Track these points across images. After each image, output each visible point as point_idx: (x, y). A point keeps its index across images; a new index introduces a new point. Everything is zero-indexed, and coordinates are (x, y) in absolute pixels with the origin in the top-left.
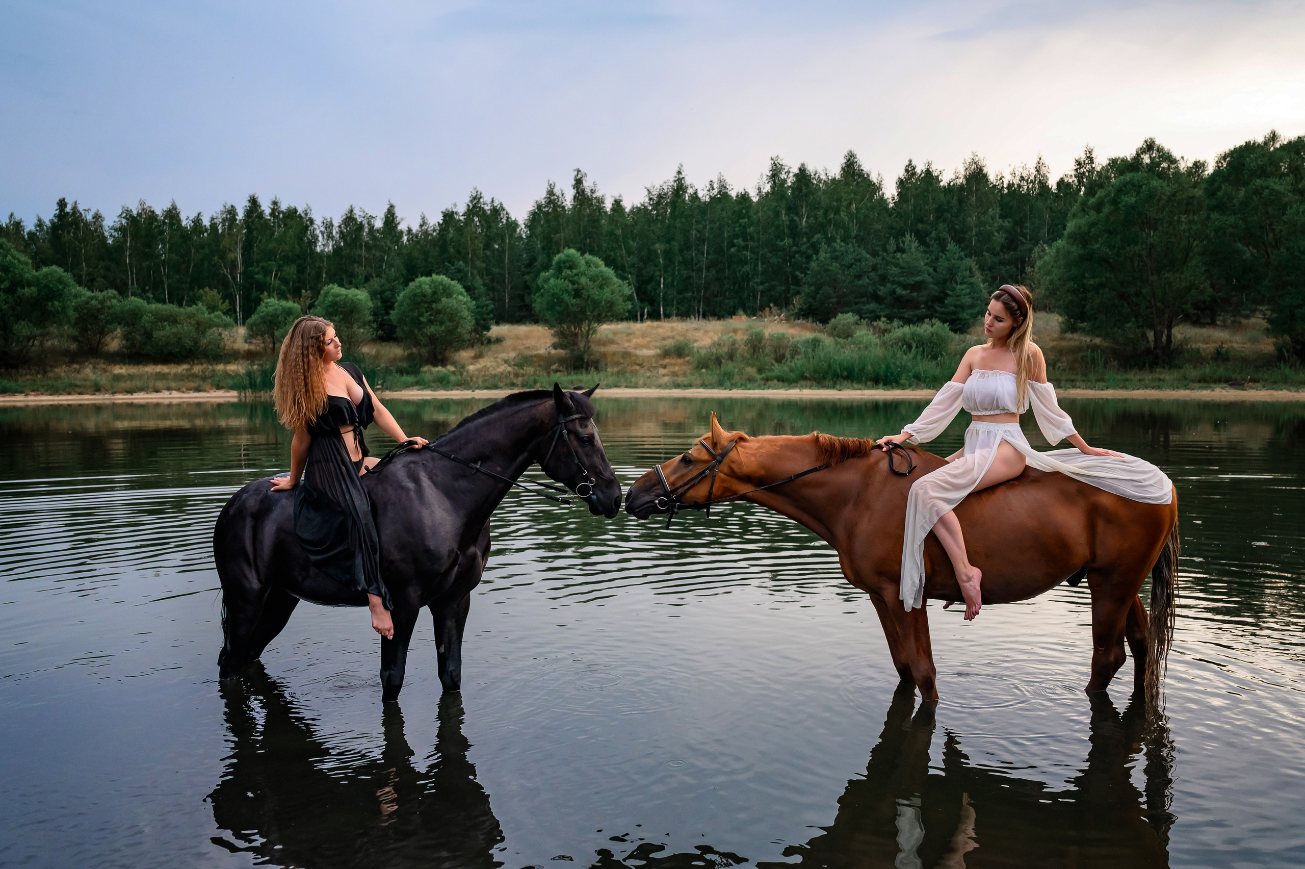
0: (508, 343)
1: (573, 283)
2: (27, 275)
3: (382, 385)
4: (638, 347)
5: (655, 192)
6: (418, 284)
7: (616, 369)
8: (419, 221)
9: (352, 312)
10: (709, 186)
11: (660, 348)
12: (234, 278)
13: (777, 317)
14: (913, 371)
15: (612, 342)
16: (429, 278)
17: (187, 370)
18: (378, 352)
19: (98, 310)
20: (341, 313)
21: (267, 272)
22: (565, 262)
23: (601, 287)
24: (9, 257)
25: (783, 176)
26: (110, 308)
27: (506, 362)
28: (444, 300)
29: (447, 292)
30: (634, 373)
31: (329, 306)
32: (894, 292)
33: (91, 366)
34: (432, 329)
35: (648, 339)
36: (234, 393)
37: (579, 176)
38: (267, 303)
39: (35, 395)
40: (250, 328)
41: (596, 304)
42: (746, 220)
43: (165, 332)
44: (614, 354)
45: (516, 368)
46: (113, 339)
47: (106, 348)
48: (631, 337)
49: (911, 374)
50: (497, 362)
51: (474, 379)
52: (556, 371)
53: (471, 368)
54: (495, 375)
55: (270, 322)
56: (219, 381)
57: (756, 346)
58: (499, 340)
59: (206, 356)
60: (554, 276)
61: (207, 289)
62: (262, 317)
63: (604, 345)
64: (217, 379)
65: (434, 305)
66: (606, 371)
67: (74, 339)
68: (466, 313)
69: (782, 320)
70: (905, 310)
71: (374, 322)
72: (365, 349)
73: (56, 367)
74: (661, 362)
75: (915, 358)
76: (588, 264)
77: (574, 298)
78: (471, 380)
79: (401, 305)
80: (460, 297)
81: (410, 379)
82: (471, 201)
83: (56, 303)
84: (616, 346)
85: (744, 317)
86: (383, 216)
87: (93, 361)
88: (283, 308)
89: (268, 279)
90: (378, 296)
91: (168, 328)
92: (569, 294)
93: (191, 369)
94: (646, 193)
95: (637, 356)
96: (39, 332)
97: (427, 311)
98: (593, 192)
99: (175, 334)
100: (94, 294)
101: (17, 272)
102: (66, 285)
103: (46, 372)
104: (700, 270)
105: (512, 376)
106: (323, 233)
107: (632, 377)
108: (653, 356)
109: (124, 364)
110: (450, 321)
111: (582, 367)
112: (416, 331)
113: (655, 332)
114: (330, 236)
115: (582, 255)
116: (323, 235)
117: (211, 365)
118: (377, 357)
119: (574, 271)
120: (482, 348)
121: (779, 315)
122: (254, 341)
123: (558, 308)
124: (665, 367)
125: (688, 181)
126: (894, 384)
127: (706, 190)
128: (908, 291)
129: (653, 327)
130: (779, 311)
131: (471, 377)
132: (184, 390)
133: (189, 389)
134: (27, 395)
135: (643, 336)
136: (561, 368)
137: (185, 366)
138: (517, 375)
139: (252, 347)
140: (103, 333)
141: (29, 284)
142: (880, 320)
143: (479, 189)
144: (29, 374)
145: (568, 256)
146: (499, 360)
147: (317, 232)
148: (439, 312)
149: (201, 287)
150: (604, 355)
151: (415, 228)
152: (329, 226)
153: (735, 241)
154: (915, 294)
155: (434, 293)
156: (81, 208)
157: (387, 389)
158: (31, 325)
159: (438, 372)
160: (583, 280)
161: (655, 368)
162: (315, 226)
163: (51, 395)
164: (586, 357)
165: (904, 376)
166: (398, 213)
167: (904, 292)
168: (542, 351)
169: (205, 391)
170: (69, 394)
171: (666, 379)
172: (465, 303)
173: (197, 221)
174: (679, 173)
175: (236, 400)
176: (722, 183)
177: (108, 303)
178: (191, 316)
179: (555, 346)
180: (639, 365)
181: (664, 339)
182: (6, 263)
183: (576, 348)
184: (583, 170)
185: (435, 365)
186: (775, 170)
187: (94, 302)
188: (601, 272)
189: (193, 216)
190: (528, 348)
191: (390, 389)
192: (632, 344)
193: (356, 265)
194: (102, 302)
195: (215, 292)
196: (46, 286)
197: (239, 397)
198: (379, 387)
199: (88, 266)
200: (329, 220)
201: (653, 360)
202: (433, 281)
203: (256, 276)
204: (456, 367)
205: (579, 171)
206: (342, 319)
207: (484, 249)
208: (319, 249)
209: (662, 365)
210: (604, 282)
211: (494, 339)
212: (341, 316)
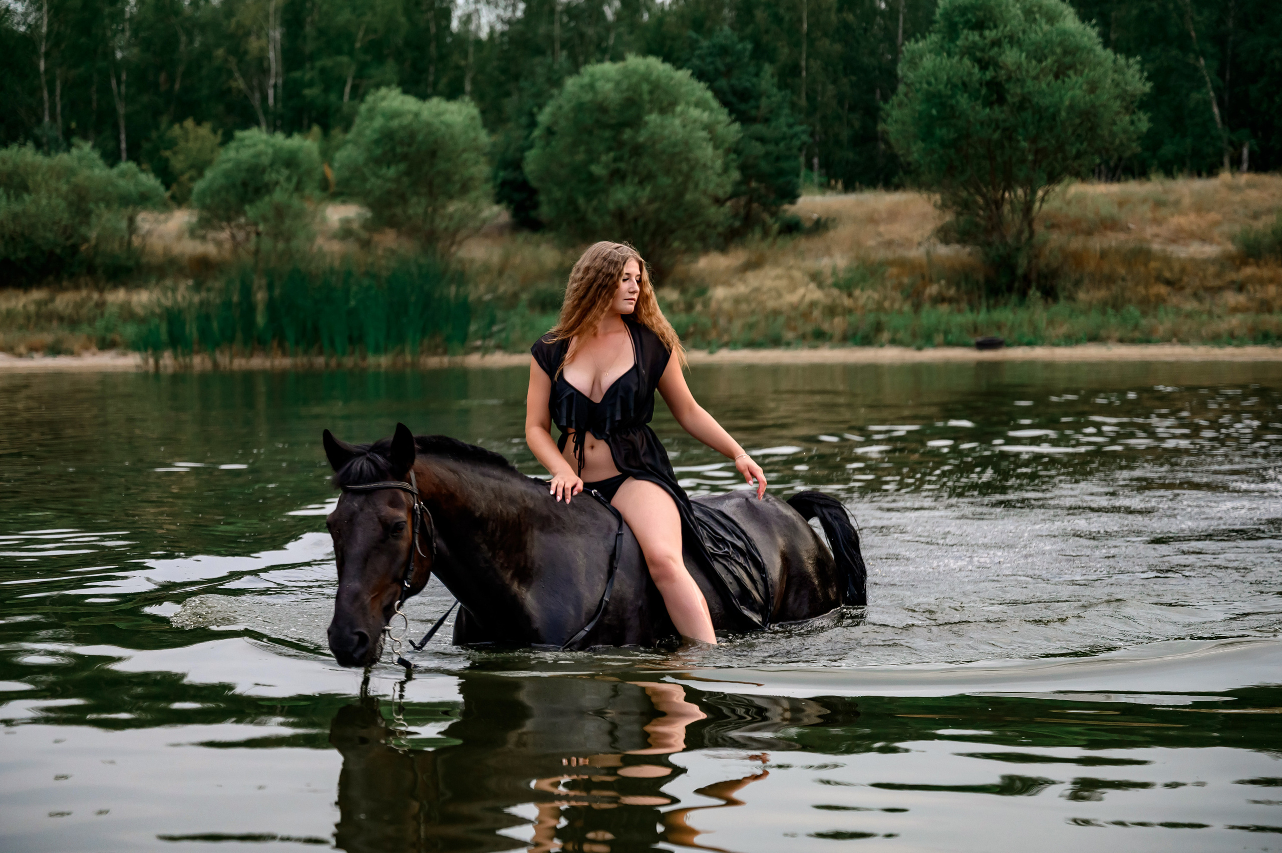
0: (843, 232)
1: (984, 65)
4: (1180, 236)
6: (586, 80)
7: (1100, 294)
9: (433, 154)
11: (1232, 238)
12: (265, 98)
15: (1109, 224)
16: (619, 65)
17: (39, 304)
18: (508, 257)
20: (405, 157)
23: (1060, 73)
27: (816, 277)
28: (653, 118)
29: (663, 99)
30: (1149, 305)
31: (378, 142)
34: (620, 195)
35: (1214, 216)
36: (134, 357)
38: (242, 140)
41: (1046, 119)
44: (1104, 254)
45: (835, 292)
48: (1163, 212)
50: (791, 278)
51: (722, 322)
52: (940, 299)
53: (721, 293)
54: (776, 313)
55: (245, 184)
56: (107, 329)
58: (820, 226)
59: (91, 270)
60: (938, 50)
61: (189, 123)
63: (1089, 233)
64: (102, 323)
65: (627, 134)
66: (1071, 298)
68: (707, 153)
74: (1233, 276)
77: (991, 104)
78: (715, 324)
80: (695, 113)
84: (1122, 236)
88: (277, 152)
89: (333, 97)
92: (974, 96)
93: (52, 300)
95: (1167, 260)
97: (610, 149)
99: (18, 215)
105: (816, 313)
107: (1144, 314)
108: (1215, 260)
110: (667, 172)
111: (1010, 289)
113: (1237, 198)
117: (99, 290)
119: (990, 34)
120: (764, 246)
122: (211, 235)
123: (941, 132)
124: (1240, 288)
129: (1232, 188)
131: (715, 317)
132: (22, 349)
133: (33, 349)
135: (1200, 208)
136: (952, 292)
137: (37, 295)
138: (831, 311)
139: (210, 249)
146: (797, 274)
148: (637, 150)
149: (179, 118)
150: (1077, 258)
155: (629, 103)
160: (1011, 57)
161: (1216, 290)
164: (1022, 263)
168: (916, 254)
169: (70, 353)
171: (1235, 321)
172: (708, 128)
175: (136, 372)
180: (1169, 283)
181: (1256, 216)
183: (995, 237)
188: (1064, 33)
190: (889, 244)
192: (1163, 231)
197: (143, 366)
201: (1213, 270)
202: (626, 72)
203: (307, 92)
204: (683, 291)
206: (408, 173)
207: (840, 10)
208: (455, 25)
209: (1233, 282)
210: (1068, 60)
211: (808, 225)
212: (402, 167)
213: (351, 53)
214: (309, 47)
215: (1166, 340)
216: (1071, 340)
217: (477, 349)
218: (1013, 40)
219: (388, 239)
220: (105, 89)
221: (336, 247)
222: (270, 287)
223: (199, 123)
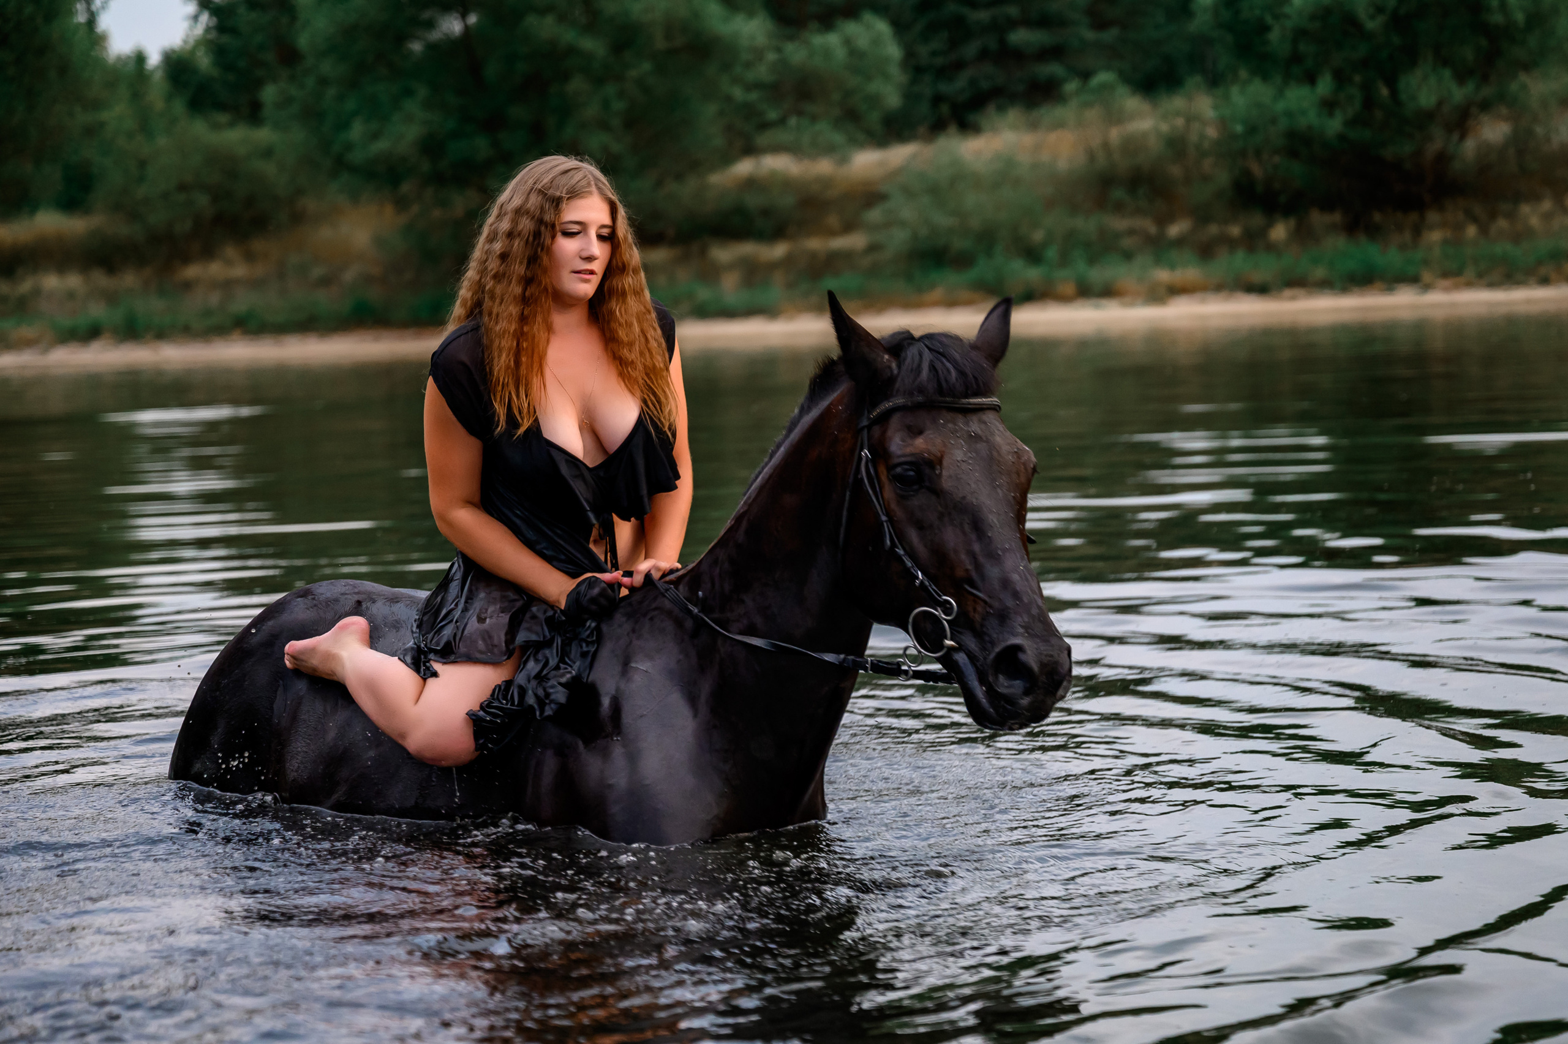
39: (1447, 290)
103: (1493, 215)
134: (1427, 287)
163: (1492, 285)
170: (1545, 281)
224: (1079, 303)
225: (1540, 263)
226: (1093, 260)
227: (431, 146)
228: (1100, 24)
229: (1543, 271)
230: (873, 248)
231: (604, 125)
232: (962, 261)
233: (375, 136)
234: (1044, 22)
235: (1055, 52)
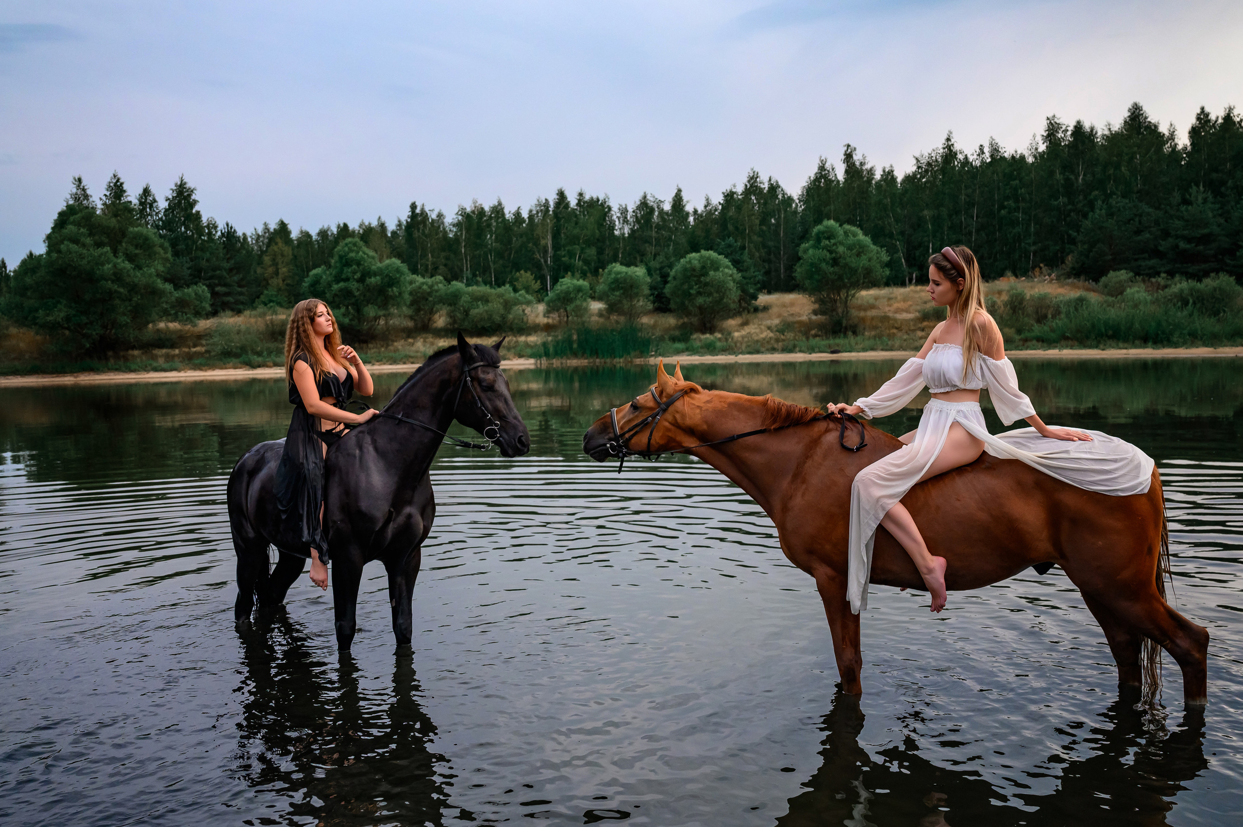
0: (774, 310)
1: (831, 252)
2: (374, 267)
3: (656, 352)
4: (898, 310)
5: (924, 161)
6: (688, 260)
7: (873, 333)
8: (704, 202)
9: (631, 286)
10: (978, 151)
11: (919, 312)
12: (546, 262)
13: (1047, 277)
14: (1188, 328)
15: (872, 307)
16: (698, 254)
18: (656, 322)
19: (429, 294)
20: (622, 288)
21: (571, 255)
22: (823, 233)
23: (858, 255)
24: (361, 253)
25: (1060, 135)
26: (437, 291)
27: (769, 328)
28: (712, 273)
29: (716, 266)
30: (891, 337)
31: (612, 283)
32: (1177, 246)
33: (422, 340)
34: (700, 300)
35: (910, 303)
36: (532, 361)
37: (849, 150)
38: (562, 282)
39: (379, 365)
40: (548, 304)
41: (853, 271)
42: (1017, 182)
43: (479, 310)
44: (872, 318)
45: (778, 333)
46: (440, 317)
47: (435, 325)
48: (892, 302)
49: (1185, 332)
50: (761, 329)
51: (738, 345)
52: (816, 336)
53: (736, 334)
54: (757, 341)
55: (564, 298)
56: (520, 351)
57: (1016, 306)
58: (766, 308)
59: (511, 329)
60: (815, 247)
61: (522, 272)
62: (558, 295)
63: (865, 310)
64: (518, 349)
65: (702, 279)
66: (863, 335)
67: (411, 318)
68: (731, 284)
69: (1052, 280)
70: (1189, 265)
71: (650, 296)
72: (645, 320)
73: (396, 341)
74: (920, 325)
75: (1191, 315)
76: (846, 233)
77: (833, 266)
78: (736, 346)
79: (674, 278)
80: (726, 270)
81: (680, 346)
82: (749, 181)
83: (395, 289)
84: (877, 311)
85: (1012, 279)
86: (671, 200)
87: (424, 336)
88: (575, 286)
89: (573, 261)
90: (658, 272)
91: (481, 306)
92: (827, 263)
94: (915, 162)
95: (895, 320)
96: (381, 313)
97: (696, 284)
98: (862, 164)
99: (487, 311)
100: (425, 280)
101: (366, 265)
102: (402, 274)
103: (388, 345)
104: (970, 233)
105: (772, 342)
106: (619, 218)
107: (889, 340)
108: (912, 320)
109: (447, 338)
110: (717, 292)
111: (840, 331)
112: (687, 302)
113: (917, 296)
114: (626, 221)
115: (841, 225)
116: (619, 220)
117: (516, 337)
118: (654, 327)
119: (832, 241)
120: (748, 316)
121: (1050, 275)
122: (551, 315)
123: (816, 277)
124: (922, 329)
125: (957, 147)
126: (1165, 343)
127: (975, 154)
128: (1193, 245)
129: (916, 292)
130: (1049, 271)
131: (736, 343)
134: (373, 365)
135: (905, 300)
136: (820, 333)
138: (777, 340)
139: (550, 321)
140: (432, 312)
141: (375, 275)
142: (1159, 276)
143: (756, 170)
144: (376, 348)
145: (827, 227)
146: (763, 327)
147: (614, 217)
148: (706, 284)
149: (518, 270)
150: (863, 320)
151: (700, 209)
152: (624, 211)
153: (1006, 203)
154: (1201, 248)
155: (703, 267)
156: (427, 209)
157: (660, 355)
158: (376, 307)
159: (707, 338)
160: (841, 249)
161: (914, 331)
162: (612, 212)
163: (391, 364)
164: (844, 322)
165: (1177, 334)
166: (685, 196)
167: (1188, 246)
168: (804, 318)
169: (509, 359)
170: (404, 363)
172: (731, 276)
173: (518, 214)
174: (948, 140)
175: (532, 367)
176: (994, 147)
177: (436, 287)
178: (500, 296)
179: (815, 312)
180: (897, 328)
181: (925, 303)
182: (358, 258)
183: (834, 313)
184: (853, 145)
185: (704, 333)
186: (1052, 129)
187: (425, 287)
188: (859, 241)
189: (514, 210)
190: (792, 315)
191: (663, 355)
192: (892, 308)
193: (647, 245)
194: (431, 287)
195: (529, 274)
196: (387, 275)
197: (536, 364)
198: (653, 353)
199: (432, 256)
200: (624, 206)
201: (912, 323)
202: (701, 257)
203: (563, 259)
204: (723, 334)
205: (848, 146)
206: (623, 294)
207: (760, 225)
208: (617, 233)
209: (920, 328)
210: (861, 250)
211: (761, 308)
212: (622, 291)
213: (578, 244)
214: (563, 242)
215: (898, 350)
216: (864, 350)
217: (652, 356)
218: (841, 243)
219: (614, 317)
220: (486, 259)
221: (595, 319)
222: (578, 335)
223: (526, 272)
224: (275, 368)
225: (402, 358)
226: (276, 356)
227: (68, 319)
228: (240, 286)
229: (404, 360)
230: (207, 352)
231: (124, 314)
232: (237, 356)
233: (48, 315)
234: (225, 285)
235: (227, 294)
